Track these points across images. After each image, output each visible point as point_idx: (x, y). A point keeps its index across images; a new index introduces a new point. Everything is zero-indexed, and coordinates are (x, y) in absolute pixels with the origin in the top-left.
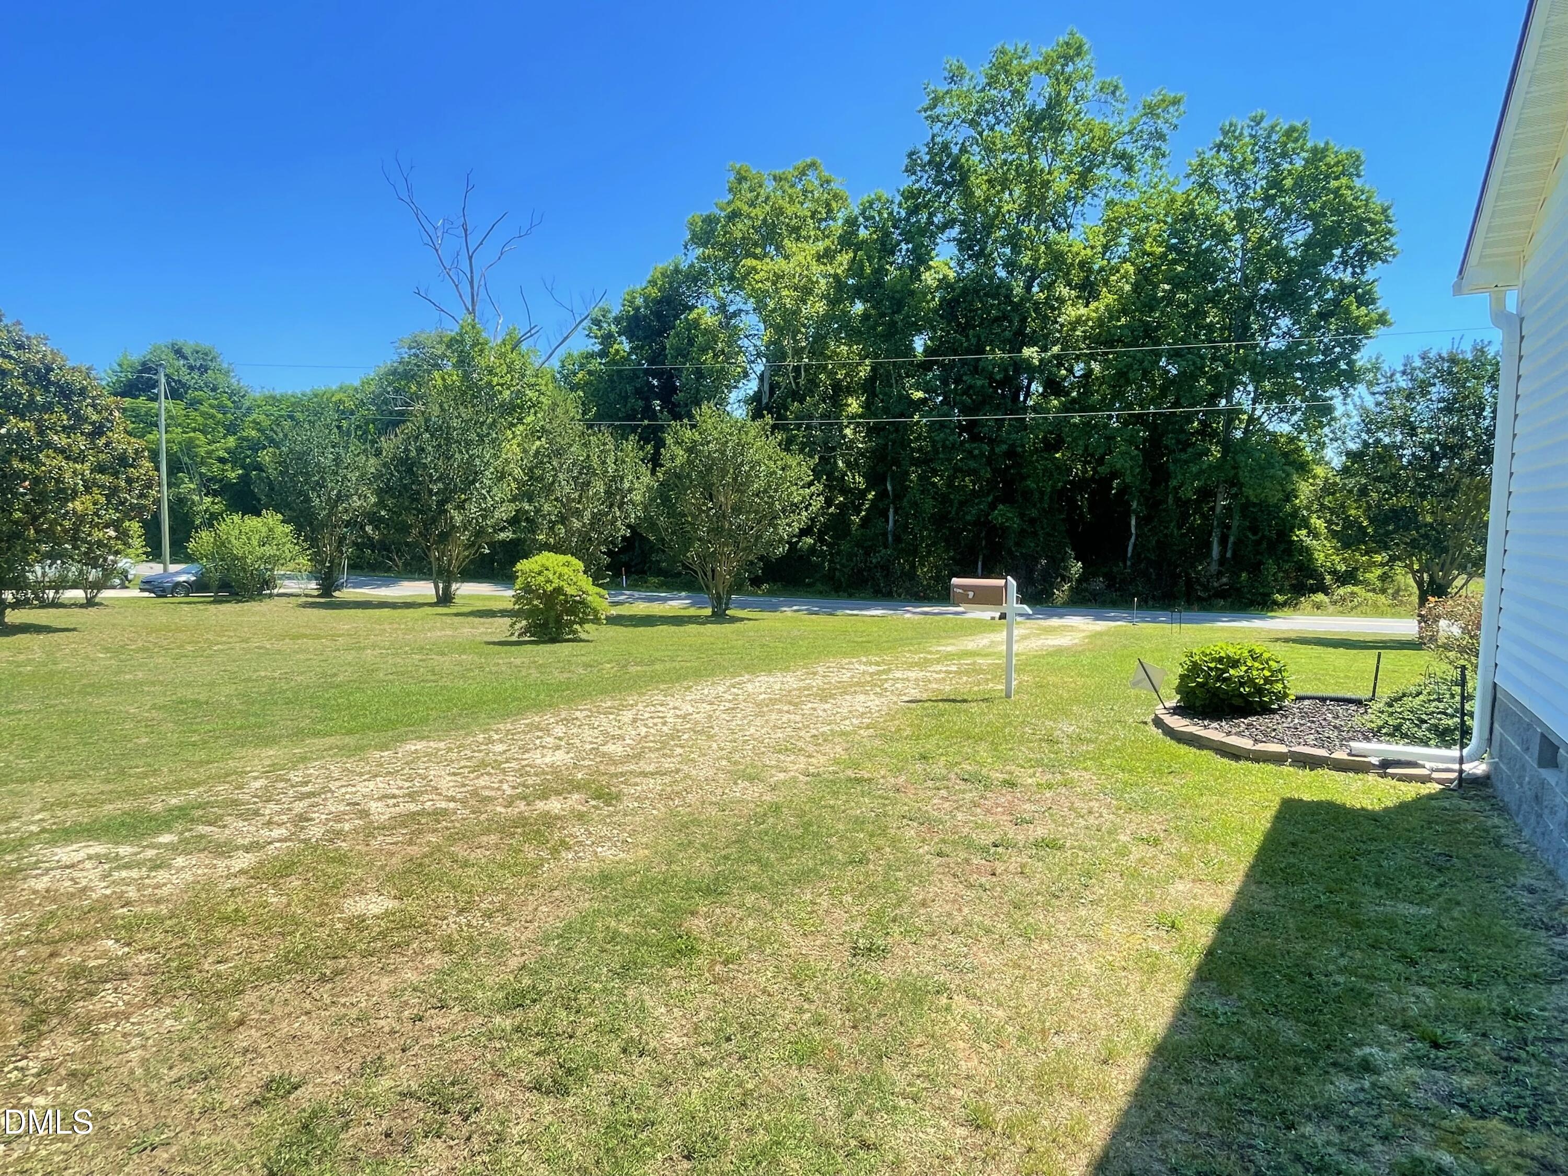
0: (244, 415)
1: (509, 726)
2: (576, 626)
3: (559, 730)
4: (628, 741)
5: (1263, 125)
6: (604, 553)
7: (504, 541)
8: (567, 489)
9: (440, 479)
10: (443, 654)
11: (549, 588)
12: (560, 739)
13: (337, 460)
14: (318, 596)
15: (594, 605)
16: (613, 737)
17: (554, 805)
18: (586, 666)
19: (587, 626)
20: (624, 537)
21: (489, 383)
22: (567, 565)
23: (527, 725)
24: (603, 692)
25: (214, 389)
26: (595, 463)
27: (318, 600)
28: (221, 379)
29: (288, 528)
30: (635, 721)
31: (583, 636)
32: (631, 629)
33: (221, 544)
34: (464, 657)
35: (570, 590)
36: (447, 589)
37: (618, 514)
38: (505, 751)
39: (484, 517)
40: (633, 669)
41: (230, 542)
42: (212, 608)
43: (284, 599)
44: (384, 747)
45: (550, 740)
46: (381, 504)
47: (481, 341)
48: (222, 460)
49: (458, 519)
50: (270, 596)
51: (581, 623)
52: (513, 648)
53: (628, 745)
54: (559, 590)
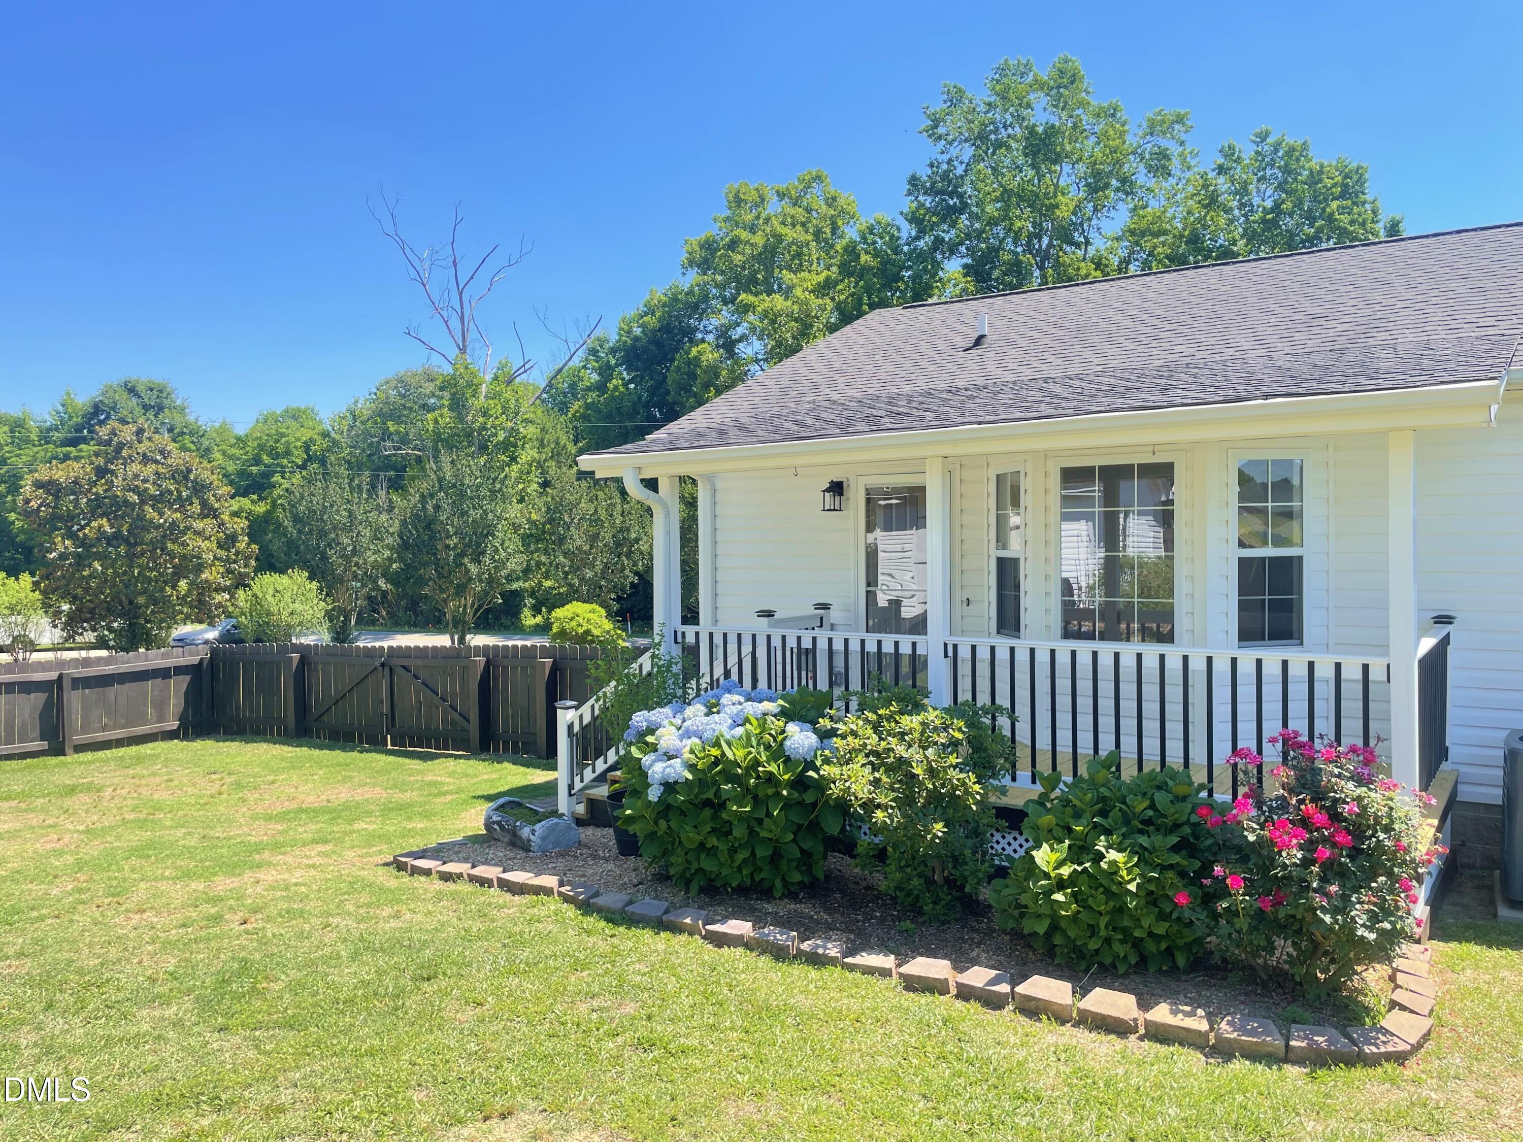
5: (1269, 140)
6: (614, 600)
8: (579, 542)
9: (455, 535)
11: (580, 630)
20: (632, 583)
21: (483, 427)
22: (593, 611)
26: (603, 515)
29: (314, 585)
35: (596, 632)
36: (462, 639)
37: (626, 563)
39: (497, 569)
46: (395, 558)
47: (474, 381)
49: (474, 569)
54: (588, 632)
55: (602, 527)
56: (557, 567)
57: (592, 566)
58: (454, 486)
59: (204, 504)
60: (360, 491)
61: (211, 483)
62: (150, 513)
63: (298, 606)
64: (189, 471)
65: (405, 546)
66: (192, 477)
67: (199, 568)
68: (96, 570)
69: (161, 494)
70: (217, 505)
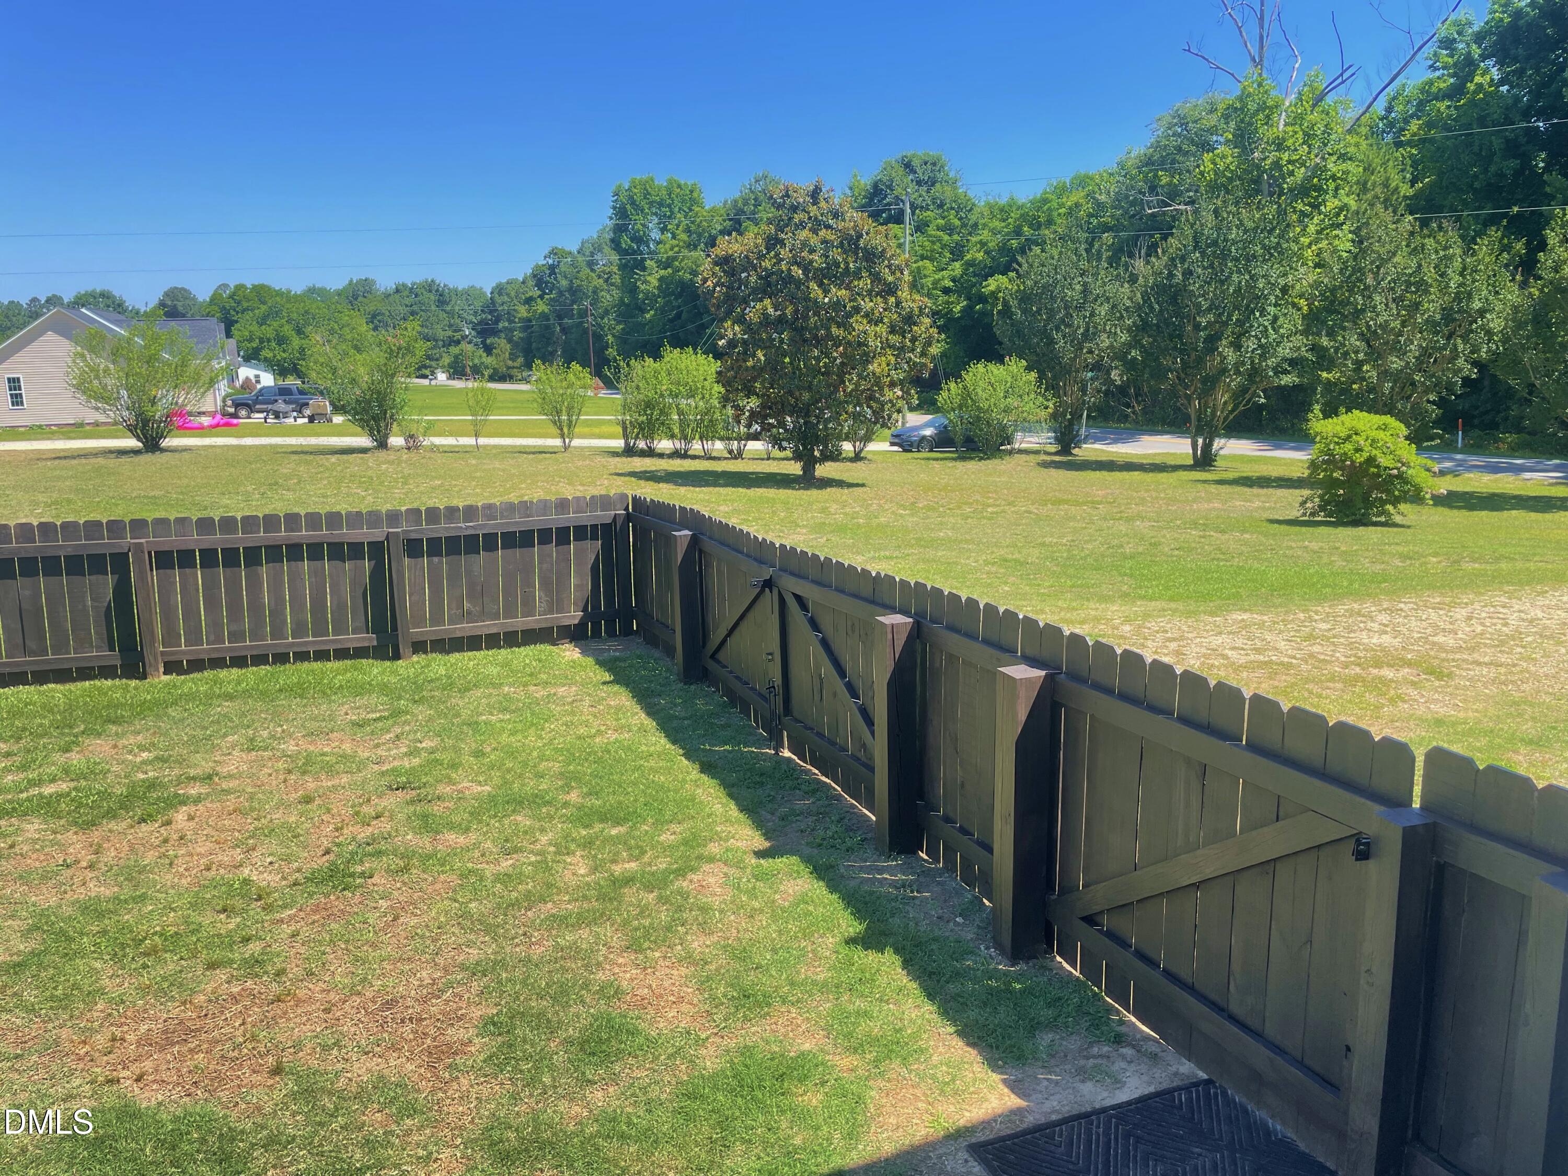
0: (970, 234)
1: (1327, 609)
2: (1389, 507)
3: (1384, 618)
4: (1460, 635)
6: (1434, 403)
7: (1286, 386)
8: (1385, 317)
9: (1209, 310)
10: (1223, 532)
11: (1359, 458)
12: (1386, 626)
13: (1085, 291)
14: (1056, 453)
15: (1417, 480)
16: (1444, 630)
17: (1388, 673)
18: (1404, 557)
19: (1402, 507)
20: (1466, 381)
21: (1277, 165)
22: (1385, 427)
23: (1346, 611)
24: (1431, 587)
25: (941, 206)
26: (1430, 275)
27: (1057, 458)
28: (948, 192)
29: (1033, 375)
30: (1469, 618)
31: (1398, 519)
32: (1465, 513)
33: (967, 394)
34: (1247, 536)
35: (1384, 461)
36: (1207, 447)
37: (1461, 347)
38: (1330, 630)
39: (1263, 357)
40: (1468, 566)
41: (977, 394)
42: (959, 464)
43: (1024, 457)
44: (1212, 614)
45: (1376, 626)
46: (1135, 343)
47: (1270, 103)
48: (946, 291)
49: (1231, 356)
50: (1011, 452)
51: (1395, 502)
52: (1304, 529)
53: (1461, 639)
54: (1371, 461)
55: (1427, 292)
56: (1346, 354)
57: (1402, 353)
58: (1215, 243)
59: (876, 278)
60: (1099, 259)
61: (884, 251)
62: (815, 290)
63: (1013, 401)
64: (860, 236)
65: (1144, 327)
66: (862, 243)
67: (867, 359)
68: (759, 360)
69: (828, 268)
70: (890, 279)
